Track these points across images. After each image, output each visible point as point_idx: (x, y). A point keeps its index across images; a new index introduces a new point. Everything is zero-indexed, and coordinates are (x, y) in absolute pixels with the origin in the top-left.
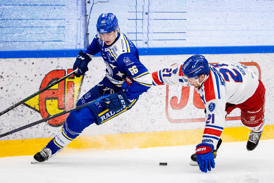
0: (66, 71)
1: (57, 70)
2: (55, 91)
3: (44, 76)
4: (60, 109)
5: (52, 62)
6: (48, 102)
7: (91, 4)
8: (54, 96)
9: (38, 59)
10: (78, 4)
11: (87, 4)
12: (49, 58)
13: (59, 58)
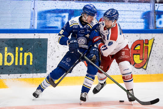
0: (144, 40)
1: (140, 40)
2: (138, 51)
3: (133, 43)
4: (141, 60)
5: (137, 36)
6: (135, 56)
7: (157, 7)
8: (138, 53)
9: (130, 34)
10: (151, 7)
11: (156, 6)
12: (136, 34)
13: (141, 34)
